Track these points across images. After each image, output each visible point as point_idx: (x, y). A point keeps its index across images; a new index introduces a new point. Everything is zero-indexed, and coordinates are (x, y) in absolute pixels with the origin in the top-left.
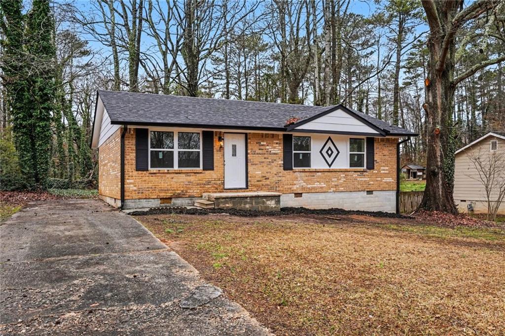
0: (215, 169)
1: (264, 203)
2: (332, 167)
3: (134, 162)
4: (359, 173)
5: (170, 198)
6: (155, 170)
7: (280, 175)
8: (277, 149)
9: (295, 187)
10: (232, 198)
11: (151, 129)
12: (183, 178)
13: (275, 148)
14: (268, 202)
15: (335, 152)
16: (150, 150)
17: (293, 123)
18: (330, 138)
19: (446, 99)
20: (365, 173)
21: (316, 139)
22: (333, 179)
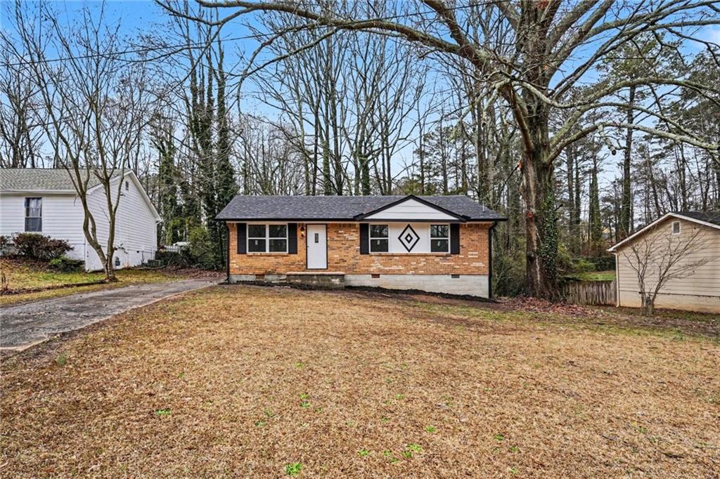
0: (298, 252)
1: (329, 280)
2: (411, 252)
3: (236, 248)
4: (442, 258)
5: (263, 275)
6: (251, 253)
7: (357, 258)
8: (355, 236)
9: (372, 269)
10: (300, 275)
11: (249, 223)
12: (272, 260)
13: (352, 235)
14: (333, 280)
15: (415, 238)
16: (248, 238)
17: (362, 214)
18: (409, 226)
19: (540, 181)
20: (448, 258)
21: (393, 227)
22: (412, 263)
